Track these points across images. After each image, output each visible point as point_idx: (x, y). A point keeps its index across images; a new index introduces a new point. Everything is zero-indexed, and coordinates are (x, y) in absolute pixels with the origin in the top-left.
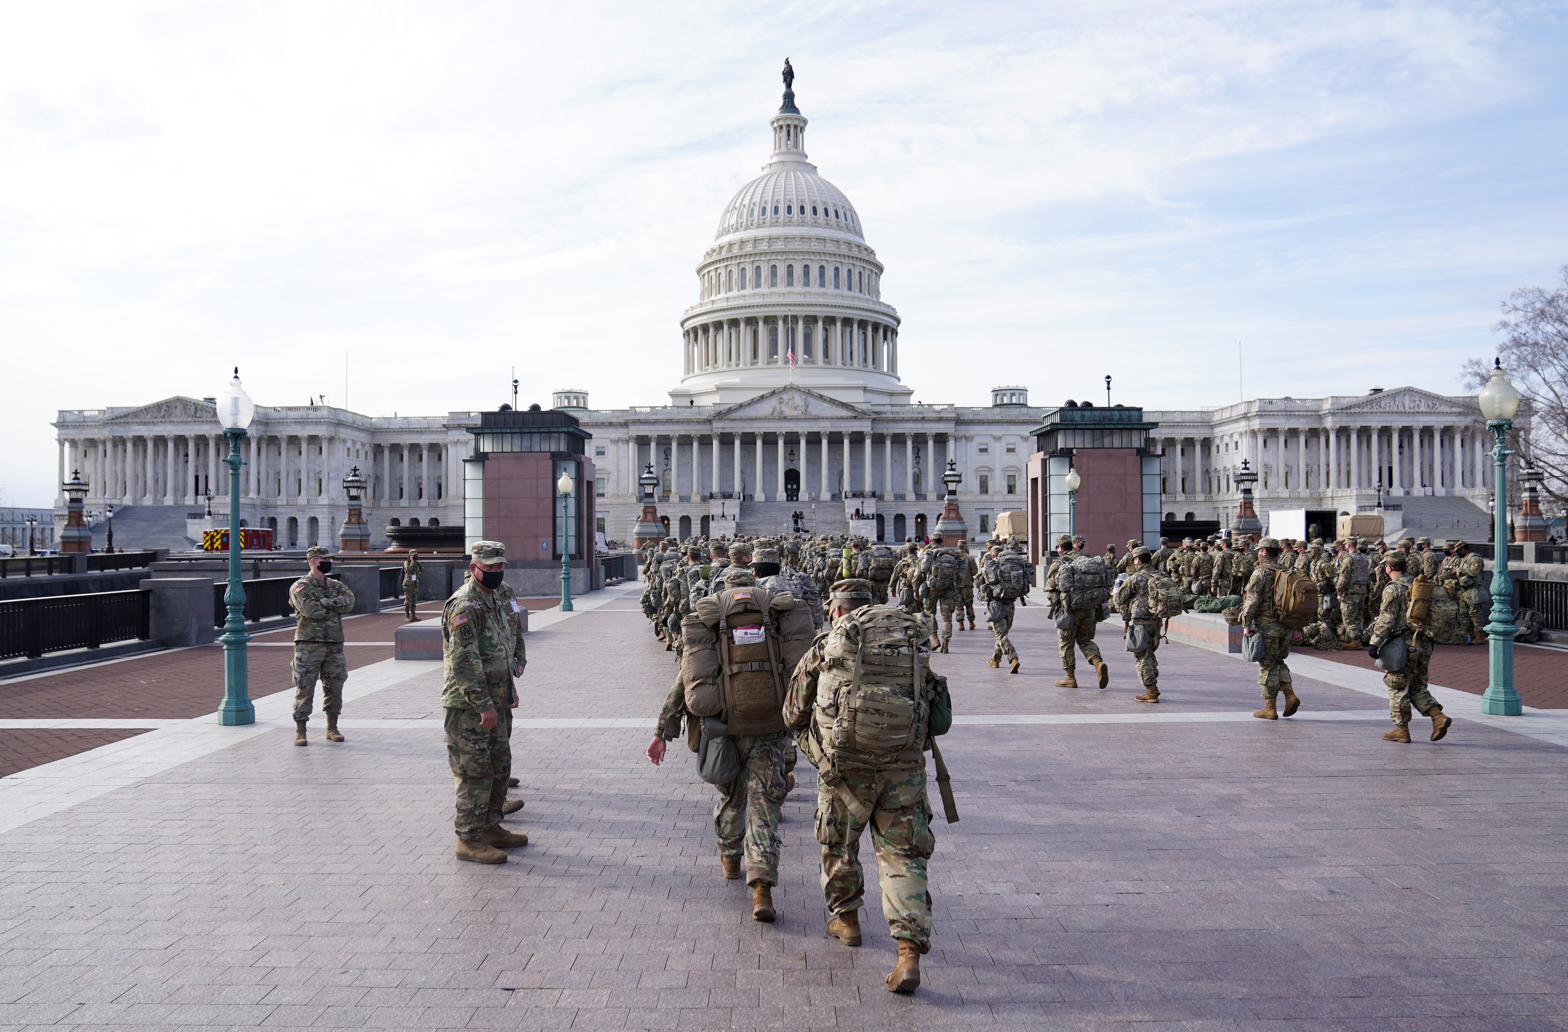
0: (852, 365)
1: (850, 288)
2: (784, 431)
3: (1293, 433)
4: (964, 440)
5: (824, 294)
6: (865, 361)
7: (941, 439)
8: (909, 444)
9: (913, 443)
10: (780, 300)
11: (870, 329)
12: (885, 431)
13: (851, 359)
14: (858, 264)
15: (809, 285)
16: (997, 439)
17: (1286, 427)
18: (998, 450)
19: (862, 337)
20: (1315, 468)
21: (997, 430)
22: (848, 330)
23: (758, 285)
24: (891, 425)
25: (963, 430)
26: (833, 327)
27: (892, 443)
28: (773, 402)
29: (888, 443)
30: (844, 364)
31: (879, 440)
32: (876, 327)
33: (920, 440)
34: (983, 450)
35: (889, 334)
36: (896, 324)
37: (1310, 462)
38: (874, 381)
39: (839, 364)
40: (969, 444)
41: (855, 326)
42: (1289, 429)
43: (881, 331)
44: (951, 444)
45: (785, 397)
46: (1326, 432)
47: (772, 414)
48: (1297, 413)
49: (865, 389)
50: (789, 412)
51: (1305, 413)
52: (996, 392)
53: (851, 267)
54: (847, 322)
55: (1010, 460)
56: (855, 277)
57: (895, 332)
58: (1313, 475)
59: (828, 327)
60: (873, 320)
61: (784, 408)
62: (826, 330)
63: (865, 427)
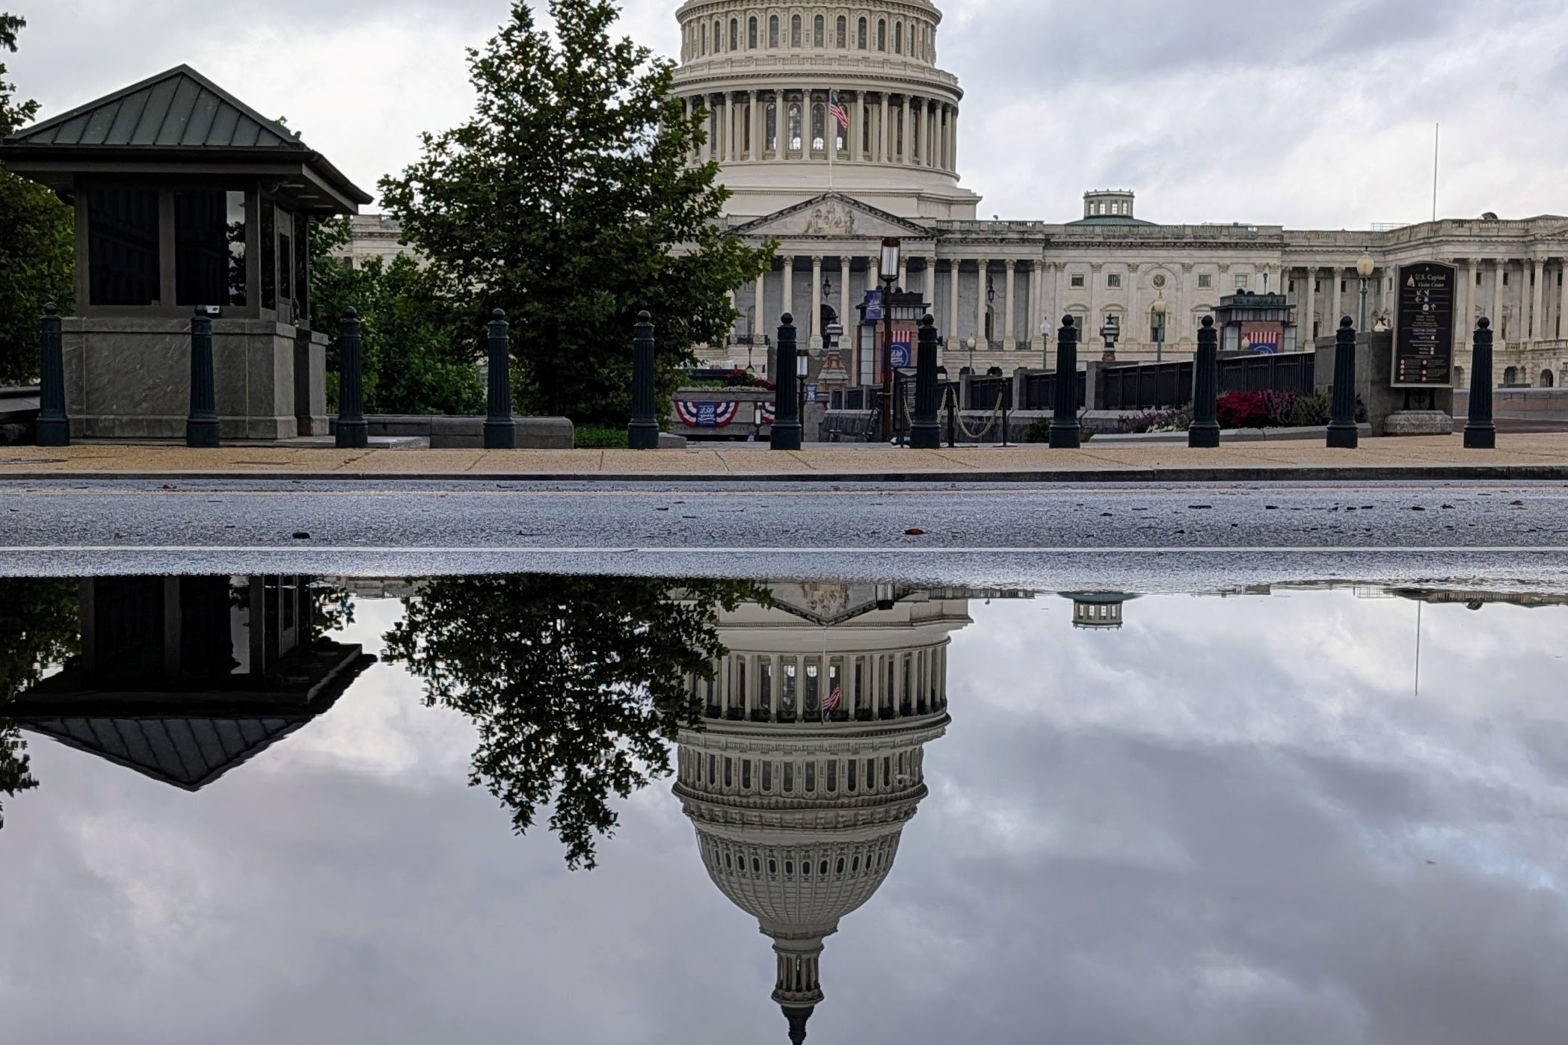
0: (899, 160)
1: (898, 51)
2: (821, 255)
3: (1490, 264)
4: (1052, 270)
5: (866, 59)
6: (916, 153)
7: (1024, 268)
8: (983, 273)
9: (987, 272)
10: (807, 67)
11: (925, 110)
12: (951, 257)
13: (899, 152)
14: (911, 14)
15: (844, 46)
16: (1096, 268)
17: (1479, 257)
18: (1097, 281)
19: (913, 120)
20: (1516, 311)
21: (1095, 256)
22: (896, 110)
23: (773, 44)
24: (960, 248)
25: (1054, 256)
26: (876, 107)
27: (960, 271)
28: (808, 214)
29: (955, 272)
30: (890, 159)
31: (943, 267)
32: (932, 106)
33: (996, 268)
34: (1077, 281)
35: (949, 115)
36: (956, 99)
37: (1509, 304)
38: (930, 185)
39: (884, 160)
40: (1059, 274)
41: (906, 106)
42: (1484, 260)
43: (939, 112)
44: (1037, 275)
45: (823, 208)
46: (1532, 264)
47: (807, 231)
48: (1494, 239)
49: (919, 197)
50: (828, 231)
51: (1505, 239)
52: (1089, 198)
53: (901, 19)
54: (896, 100)
55: (1114, 295)
56: (906, 34)
57: (955, 111)
58: (1513, 320)
59: (869, 107)
60: (930, 97)
61: (821, 224)
62: (866, 110)
63: (927, 250)
